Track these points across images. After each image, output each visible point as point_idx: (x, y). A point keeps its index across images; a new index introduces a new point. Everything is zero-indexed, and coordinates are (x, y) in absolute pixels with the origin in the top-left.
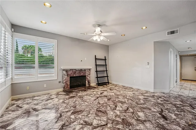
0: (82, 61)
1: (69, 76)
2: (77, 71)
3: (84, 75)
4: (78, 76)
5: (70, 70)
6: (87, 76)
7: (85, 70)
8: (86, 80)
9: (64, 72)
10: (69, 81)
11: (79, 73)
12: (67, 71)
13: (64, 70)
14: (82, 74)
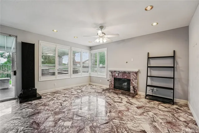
0: (127, 62)
1: (113, 77)
2: (120, 73)
3: (128, 78)
4: (121, 78)
5: (115, 71)
6: (132, 80)
7: (129, 73)
8: (130, 85)
9: (110, 73)
10: (113, 81)
11: (122, 75)
12: (112, 72)
13: (110, 71)
14: (126, 77)
